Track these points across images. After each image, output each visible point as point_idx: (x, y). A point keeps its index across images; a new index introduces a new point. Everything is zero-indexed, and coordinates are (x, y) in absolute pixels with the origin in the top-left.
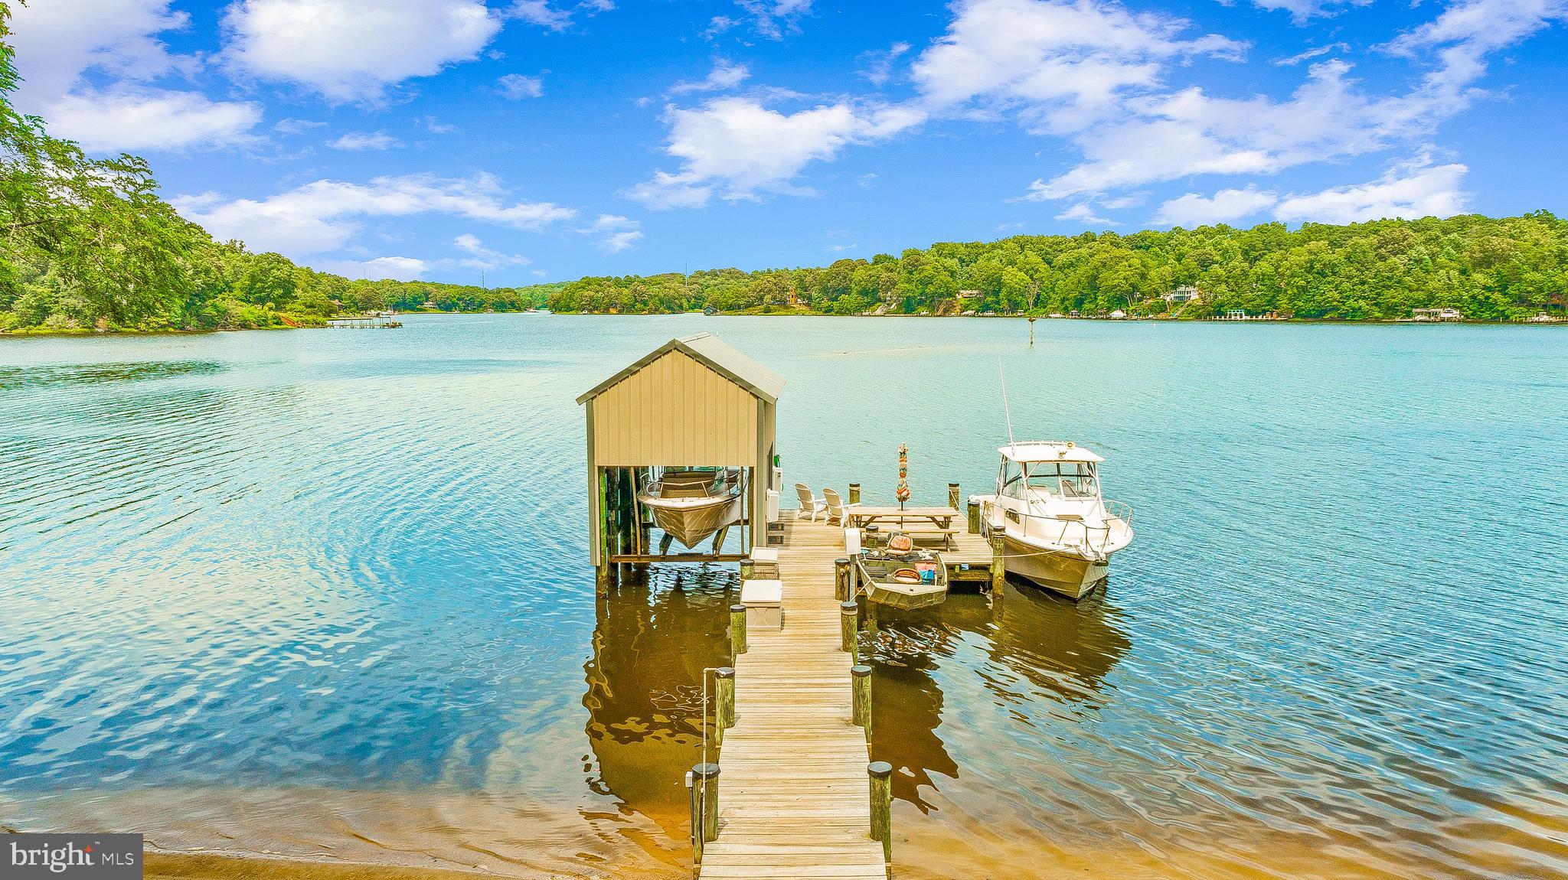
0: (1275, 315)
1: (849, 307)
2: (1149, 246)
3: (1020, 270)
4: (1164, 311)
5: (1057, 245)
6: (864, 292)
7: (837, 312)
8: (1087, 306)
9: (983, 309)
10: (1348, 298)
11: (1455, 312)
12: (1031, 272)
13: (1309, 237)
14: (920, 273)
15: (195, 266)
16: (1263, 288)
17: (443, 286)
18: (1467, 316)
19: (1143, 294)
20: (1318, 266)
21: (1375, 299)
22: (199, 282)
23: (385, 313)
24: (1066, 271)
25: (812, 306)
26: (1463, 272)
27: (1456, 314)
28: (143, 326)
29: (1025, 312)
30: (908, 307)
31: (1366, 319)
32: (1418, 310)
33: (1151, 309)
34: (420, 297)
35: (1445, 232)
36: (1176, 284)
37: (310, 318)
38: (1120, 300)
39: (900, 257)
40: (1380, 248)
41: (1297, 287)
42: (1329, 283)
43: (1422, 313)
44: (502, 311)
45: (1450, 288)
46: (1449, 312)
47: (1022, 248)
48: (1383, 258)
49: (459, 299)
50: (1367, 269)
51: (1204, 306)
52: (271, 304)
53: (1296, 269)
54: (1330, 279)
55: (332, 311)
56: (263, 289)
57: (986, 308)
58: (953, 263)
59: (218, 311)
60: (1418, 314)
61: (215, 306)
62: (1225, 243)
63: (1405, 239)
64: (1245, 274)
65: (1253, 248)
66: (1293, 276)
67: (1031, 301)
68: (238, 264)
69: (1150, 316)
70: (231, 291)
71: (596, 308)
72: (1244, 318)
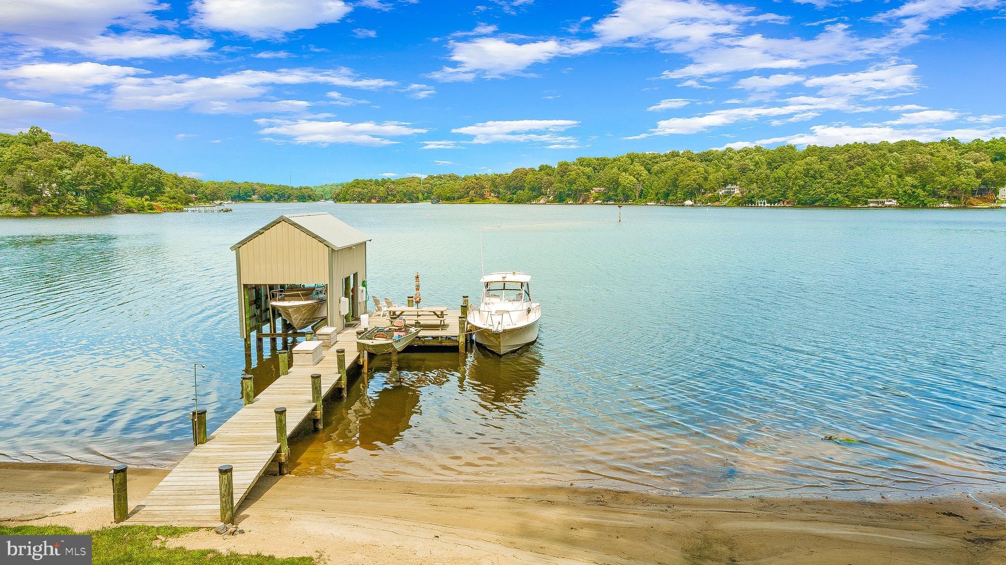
0: (785, 203)
1: (523, 198)
2: (712, 160)
3: (630, 175)
4: (718, 201)
5: (655, 159)
6: (533, 189)
7: (516, 202)
8: (671, 198)
9: (606, 199)
10: (830, 192)
11: (894, 201)
12: (637, 176)
13: (808, 154)
14: (568, 177)
15: (95, 173)
16: (778, 186)
17: (264, 185)
18: (901, 204)
19: (706, 190)
20: (812, 172)
21: (846, 193)
22: (98, 183)
23: (225, 202)
24: (659, 175)
25: (502, 198)
26: (900, 176)
27: (894, 202)
28: (62, 211)
29: (633, 201)
30: (560, 199)
31: (839, 205)
32: (871, 200)
33: (710, 200)
34: (249, 192)
35: (891, 151)
36: (725, 183)
37: (173, 205)
38: (691, 194)
39: (556, 167)
40: (850, 161)
41: (799, 186)
42: (818, 183)
43: (874, 202)
44: (303, 202)
45: (892, 186)
46: (890, 201)
47: (632, 162)
48: (852, 168)
49: (274, 194)
50: (842, 174)
51: (742, 198)
52: (147, 197)
53: (798, 174)
54: (819, 181)
55: (190, 201)
56: (141, 187)
57: (609, 199)
58: (588, 170)
59: (111, 201)
60: (872, 202)
61: (109, 198)
62: (757, 158)
63: (865, 156)
64: (767, 177)
65: (774, 161)
66: (796, 178)
67: (637, 194)
68: (126, 171)
69: (709, 204)
70: (121, 189)
71: (362, 199)
72: (766, 205)
